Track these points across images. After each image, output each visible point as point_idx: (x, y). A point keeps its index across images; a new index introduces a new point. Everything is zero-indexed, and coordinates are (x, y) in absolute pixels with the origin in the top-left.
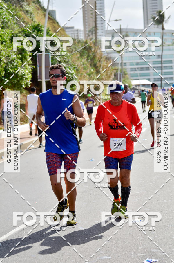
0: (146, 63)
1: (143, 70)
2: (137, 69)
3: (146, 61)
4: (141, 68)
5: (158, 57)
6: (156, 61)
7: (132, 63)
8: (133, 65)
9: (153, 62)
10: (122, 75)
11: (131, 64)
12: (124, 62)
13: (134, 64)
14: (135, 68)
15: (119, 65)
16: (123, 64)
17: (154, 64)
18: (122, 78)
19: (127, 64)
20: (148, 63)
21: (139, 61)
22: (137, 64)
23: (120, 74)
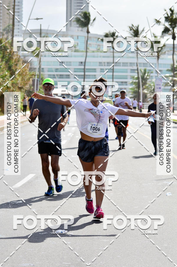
0: (66, 70)
1: (62, 78)
2: (56, 76)
3: (66, 68)
4: (60, 75)
5: (80, 64)
6: (78, 69)
7: (52, 68)
8: (52, 71)
9: (75, 69)
10: (40, 81)
11: (50, 70)
12: (42, 67)
13: (54, 70)
14: (54, 75)
15: (37, 70)
16: (41, 70)
17: (75, 72)
18: (40, 85)
19: (45, 70)
20: (69, 70)
21: (59, 67)
22: (57, 70)
23: (37, 80)
